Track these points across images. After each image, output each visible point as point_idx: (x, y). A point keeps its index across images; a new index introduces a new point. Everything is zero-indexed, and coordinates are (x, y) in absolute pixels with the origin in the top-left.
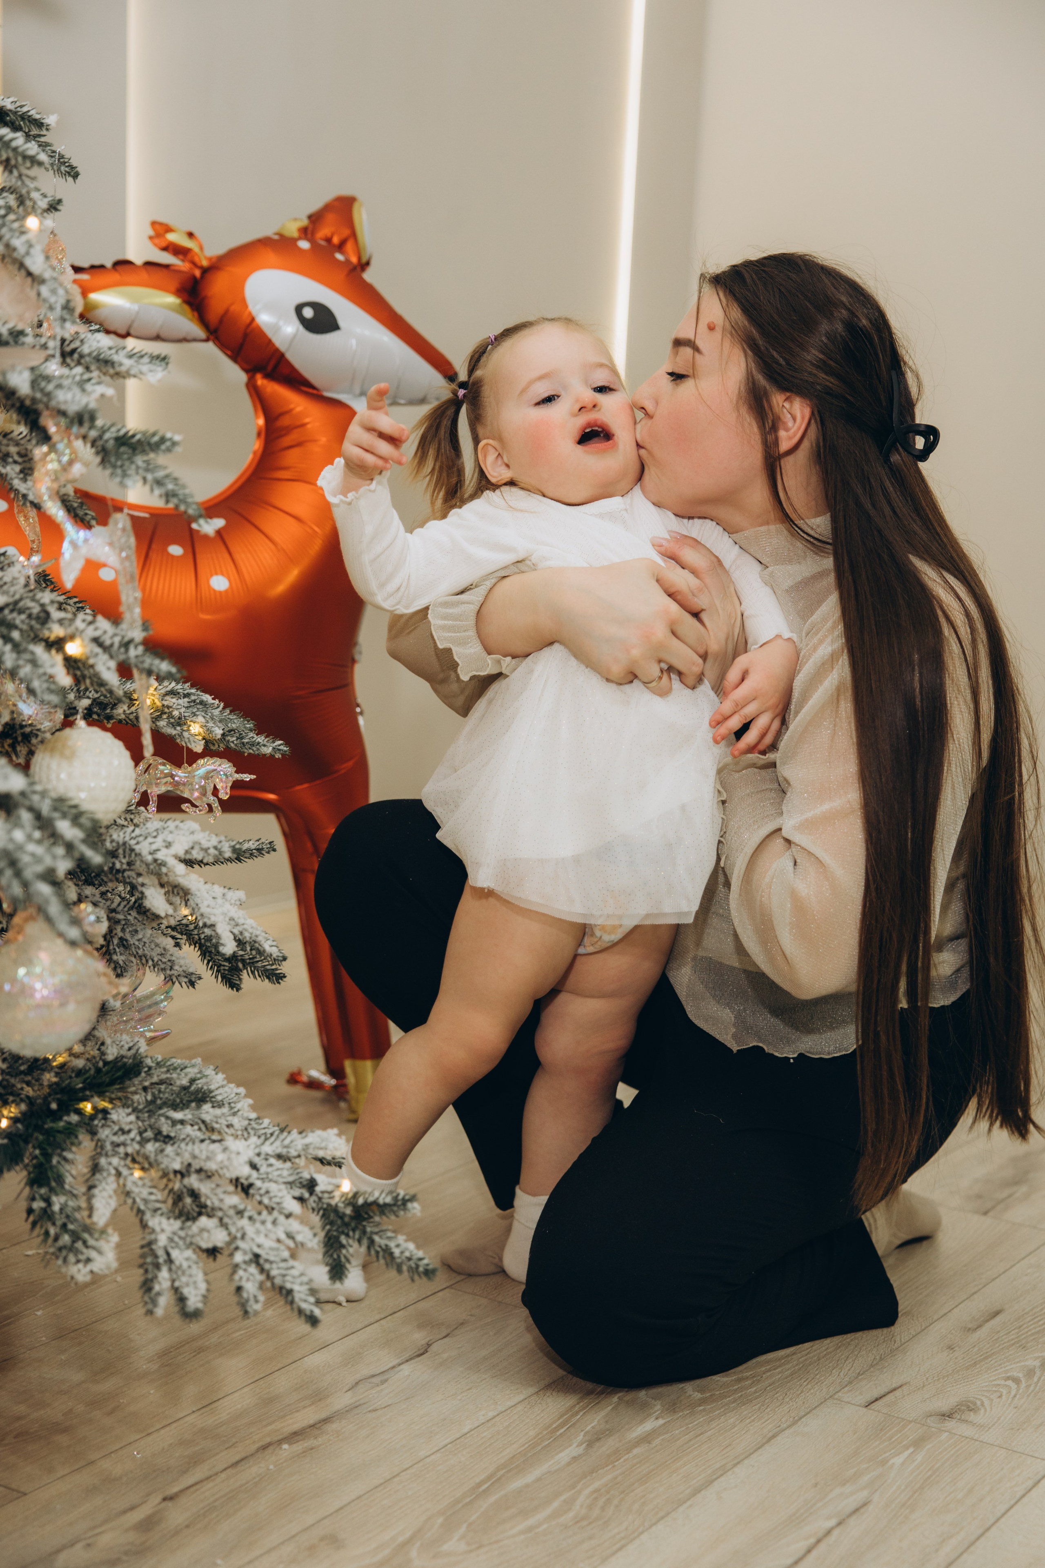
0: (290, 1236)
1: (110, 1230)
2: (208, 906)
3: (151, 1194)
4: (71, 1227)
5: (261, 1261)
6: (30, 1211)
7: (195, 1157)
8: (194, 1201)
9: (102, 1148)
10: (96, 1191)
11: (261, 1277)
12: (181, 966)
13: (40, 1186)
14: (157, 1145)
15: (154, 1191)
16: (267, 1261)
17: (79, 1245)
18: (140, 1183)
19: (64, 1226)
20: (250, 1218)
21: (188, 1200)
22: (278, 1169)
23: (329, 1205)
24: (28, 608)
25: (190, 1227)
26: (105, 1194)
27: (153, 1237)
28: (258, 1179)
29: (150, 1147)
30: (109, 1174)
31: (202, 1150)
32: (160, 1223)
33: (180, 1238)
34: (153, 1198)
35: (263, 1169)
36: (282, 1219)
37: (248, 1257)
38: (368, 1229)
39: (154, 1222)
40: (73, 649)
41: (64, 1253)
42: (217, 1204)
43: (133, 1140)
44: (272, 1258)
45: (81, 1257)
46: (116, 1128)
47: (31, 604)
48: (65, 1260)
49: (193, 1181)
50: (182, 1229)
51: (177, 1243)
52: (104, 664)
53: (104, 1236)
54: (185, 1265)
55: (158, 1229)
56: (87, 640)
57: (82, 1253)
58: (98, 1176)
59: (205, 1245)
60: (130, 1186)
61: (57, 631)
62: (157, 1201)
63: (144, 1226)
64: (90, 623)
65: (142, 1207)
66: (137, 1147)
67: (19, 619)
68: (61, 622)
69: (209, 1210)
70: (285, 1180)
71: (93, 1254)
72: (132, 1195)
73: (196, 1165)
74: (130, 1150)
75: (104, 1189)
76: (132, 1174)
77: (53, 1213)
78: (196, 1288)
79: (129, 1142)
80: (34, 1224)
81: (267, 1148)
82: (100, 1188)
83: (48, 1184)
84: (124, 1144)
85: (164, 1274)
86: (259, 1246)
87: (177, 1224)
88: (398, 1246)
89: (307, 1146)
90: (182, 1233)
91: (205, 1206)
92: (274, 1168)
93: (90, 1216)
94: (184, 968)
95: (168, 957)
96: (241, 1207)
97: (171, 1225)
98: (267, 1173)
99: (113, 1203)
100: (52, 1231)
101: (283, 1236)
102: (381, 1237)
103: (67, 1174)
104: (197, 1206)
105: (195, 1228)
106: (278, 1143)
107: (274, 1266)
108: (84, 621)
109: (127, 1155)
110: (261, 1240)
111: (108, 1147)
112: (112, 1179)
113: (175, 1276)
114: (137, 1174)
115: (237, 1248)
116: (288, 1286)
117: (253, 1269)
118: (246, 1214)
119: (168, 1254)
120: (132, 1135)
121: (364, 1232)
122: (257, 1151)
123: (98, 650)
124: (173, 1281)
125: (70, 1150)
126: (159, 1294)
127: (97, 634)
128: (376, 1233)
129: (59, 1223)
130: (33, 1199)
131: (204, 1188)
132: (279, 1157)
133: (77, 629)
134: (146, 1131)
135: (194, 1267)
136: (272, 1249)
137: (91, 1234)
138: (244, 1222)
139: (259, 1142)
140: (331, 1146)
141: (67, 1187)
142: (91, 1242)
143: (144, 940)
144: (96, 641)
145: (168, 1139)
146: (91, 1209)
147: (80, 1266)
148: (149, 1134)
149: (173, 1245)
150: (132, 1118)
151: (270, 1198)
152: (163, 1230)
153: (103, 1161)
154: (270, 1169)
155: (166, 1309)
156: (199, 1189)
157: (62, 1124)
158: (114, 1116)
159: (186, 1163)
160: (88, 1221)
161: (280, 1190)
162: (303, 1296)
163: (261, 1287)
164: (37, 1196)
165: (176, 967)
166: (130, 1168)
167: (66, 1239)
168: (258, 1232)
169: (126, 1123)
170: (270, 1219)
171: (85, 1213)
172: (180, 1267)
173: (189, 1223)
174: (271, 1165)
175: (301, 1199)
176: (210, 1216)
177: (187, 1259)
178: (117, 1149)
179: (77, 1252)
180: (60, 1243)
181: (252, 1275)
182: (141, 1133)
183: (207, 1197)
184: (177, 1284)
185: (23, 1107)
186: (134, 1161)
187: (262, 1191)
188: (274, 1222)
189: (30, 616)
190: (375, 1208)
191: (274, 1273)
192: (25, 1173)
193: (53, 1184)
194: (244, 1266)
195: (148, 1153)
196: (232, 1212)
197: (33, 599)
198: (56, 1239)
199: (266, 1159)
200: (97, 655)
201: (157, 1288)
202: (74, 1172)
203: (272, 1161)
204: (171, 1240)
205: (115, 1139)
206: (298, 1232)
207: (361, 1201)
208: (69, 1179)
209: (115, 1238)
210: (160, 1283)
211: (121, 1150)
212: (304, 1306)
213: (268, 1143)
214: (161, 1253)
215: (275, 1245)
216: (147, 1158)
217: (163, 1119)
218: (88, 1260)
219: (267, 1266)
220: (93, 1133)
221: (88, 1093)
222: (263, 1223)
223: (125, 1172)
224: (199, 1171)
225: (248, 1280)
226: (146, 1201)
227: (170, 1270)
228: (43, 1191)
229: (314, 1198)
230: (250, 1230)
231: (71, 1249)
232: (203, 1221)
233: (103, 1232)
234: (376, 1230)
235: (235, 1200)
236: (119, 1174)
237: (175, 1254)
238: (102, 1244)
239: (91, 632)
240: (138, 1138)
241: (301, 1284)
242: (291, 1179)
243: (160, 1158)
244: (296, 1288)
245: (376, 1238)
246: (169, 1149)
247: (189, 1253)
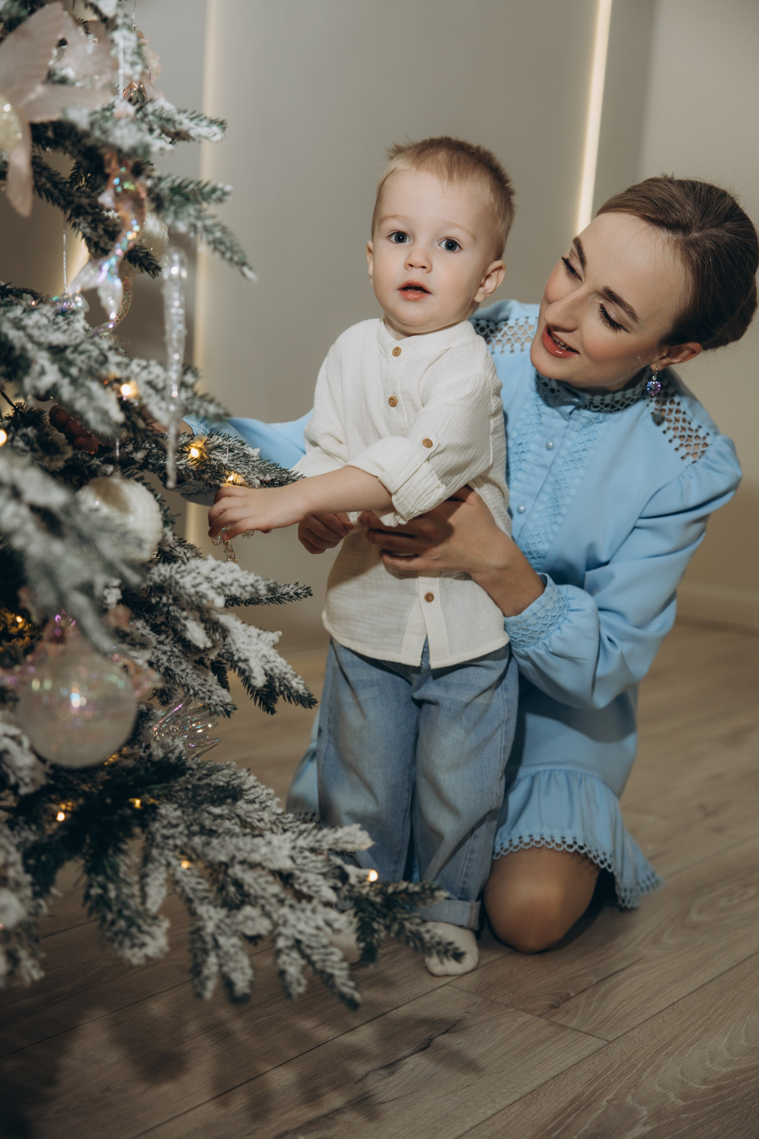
0: (328, 924)
1: (161, 917)
2: (243, 643)
3: (199, 883)
4: (126, 913)
5: (303, 947)
6: (87, 897)
7: (239, 849)
8: (237, 890)
9: (153, 839)
10: (149, 880)
11: (303, 962)
12: (219, 697)
13: (97, 874)
14: (204, 838)
15: (201, 880)
16: (309, 946)
17: (134, 930)
18: (189, 873)
19: (120, 912)
20: (291, 907)
21: (232, 889)
22: (312, 861)
23: (361, 894)
24: (88, 351)
25: (235, 916)
26: (157, 883)
27: (201, 923)
28: (296, 869)
29: (197, 840)
30: (161, 864)
31: (246, 843)
32: (208, 911)
33: (228, 926)
34: (200, 887)
35: (299, 861)
36: (320, 908)
37: (290, 943)
38: (399, 916)
39: (203, 910)
40: (127, 391)
41: (120, 937)
42: (260, 892)
43: (181, 833)
44: (313, 944)
45: (137, 942)
46: (165, 822)
47: (91, 348)
48: (121, 944)
49: (237, 871)
50: (228, 916)
51: (224, 931)
52: (157, 404)
53: (156, 922)
54: (232, 951)
55: (205, 916)
56: (141, 382)
57: (137, 938)
58: (150, 866)
59: (249, 932)
60: (179, 875)
61: (114, 372)
62: (205, 890)
63: (193, 913)
64: (144, 368)
65: (191, 895)
66: (185, 839)
67: (80, 359)
68: (118, 365)
69: (252, 898)
70: (318, 871)
71: (147, 939)
72: (182, 884)
73: (240, 857)
74: (179, 842)
75: (157, 879)
76: (180, 865)
77: (110, 899)
78: (244, 974)
79: (177, 835)
80: (91, 910)
81: (301, 842)
82: (152, 877)
83: (104, 873)
84: (173, 837)
85: (212, 959)
86: (301, 932)
87: (222, 913)
88: (428, 931)
89: (336, 841)
90: (228, 921)
91: (248, 895)
92: (308, 860)
93: (143, 903)
94: (221, 699)
95: (207, 687)
96: (282, 896)
97: (217, 913)
98: (304, 865)
99: (164, 891)
100: (110, 917)
101: (321, 924)
102: (411, 923)
103: (121, 864)
104: (241, 895)
105: (240, 916)
106: (311, 838)
107: (315, 951)
108: (139, 365)
109: (176, 847)
110: (302, 926)
111: (159, 838)
112: (162, 869)
113: (222, 961)
114: (185, 865)
115: (279, 934)
116: (329, 970)
117: (295, 955)
118: (287, 903)
119: (216, 941)
120: (181, 828)
121: (395, 919)
122: (292, 844)
123: (151, 391)
124: (221, 966)
125: (126, 843)
126: (207, 978)
127: (151, 377)
128: (406, 919)
129: (115, 909)
130: (90, 886)
131: (248, 877)
132: (313, 850)
133: (132, 372)
134: (192, 825)
135: (240, 953)
136: (312, 935)
137: (145, 921)
138: (285, 910)
139: (293, 837)
140: (358, 841)
141: (121, 875)
142: (145, 928)
143: (187, 671)
144: (150, 384)
145: (212, 833)
146: (144, 896)
147: (136, 950)
148: (195, 828)
149: (220, 931)
150: (179, 813)
151: (309, 887)
152: (210, 918)
153: (155, 852)
154: (305, 861)
155: (215, 993)
156: (243, 879)
157: (116, 817)
158: (163, 811)
159: (231, 855)
160: (141, 908)
161: (317, 880)
162: (343, 980)
163: (303, 970)
164: (95, 883)
165: (215, 697)
166: (179, 859)
167: (122, 924)
168: (299, 919)
169: (174, 818)
170: (309, 907)
171: (138, 900)
172: (227, 953)
173: (234, 912)
174: (305, 858)
175: (335, 889)
176: (253, 905)
177: (234, 946)
178: (166, 841)
179: (132, 937)
180: (116, 928)
181: (295, 959)
182: (188, 827)
183: (250, 886)
184: (225, 969)
185: (81, 801)
186: (182, 853)
187: (301, 881)
188: (314, 911)
189: (89, 358)
190: (403, 896)
191: (315, 958)
192: (82, 862)
193: (109, 872)
194: (287, 951)
195: (195, 845)
196: (273, 901)
197: (93, 344)
198: (113, 923)
199: (301, 852)
200: (150, 396)
201: (206, 972)
202: (128, 861)
203: (307, 854)
204: (218, 927)
205: (165, 832)
206: (336, 920)
207: (390, 890)
208: (123, 868)
209: (166, 924)
210: (208, 968)
211: (171, 842)
212: (345, 990)
213: (301, 838)
214: (208, 939)
215: (314, 932)
216: (194, 850)
217: (206, 815)
218: (143, 945)
219: (308, 951)
220: (144, 826)
221: (139, 790)
222: (303, 911)
223: (174, 862)
224: (243, 862)
225: (291, 964)
226: (194, 890)
227: (218, 956)
228: (101, 879)
229: (347, 887)
230: (291, 918)
231: (126, 934)
232: (248, 910)
233: (155, 918)
234: (407, 916)
235: (276, 889)
236: (169, 865)
237: (222, 940)
238: (154, 929)
239: (145, 376)
240: (186, 832)
241: (341, 969)
242: (325, 870)
243: (207, 850)
244: (337, 972)
245: (407, 924)
246: (215, 842)
247: (235, 940)
